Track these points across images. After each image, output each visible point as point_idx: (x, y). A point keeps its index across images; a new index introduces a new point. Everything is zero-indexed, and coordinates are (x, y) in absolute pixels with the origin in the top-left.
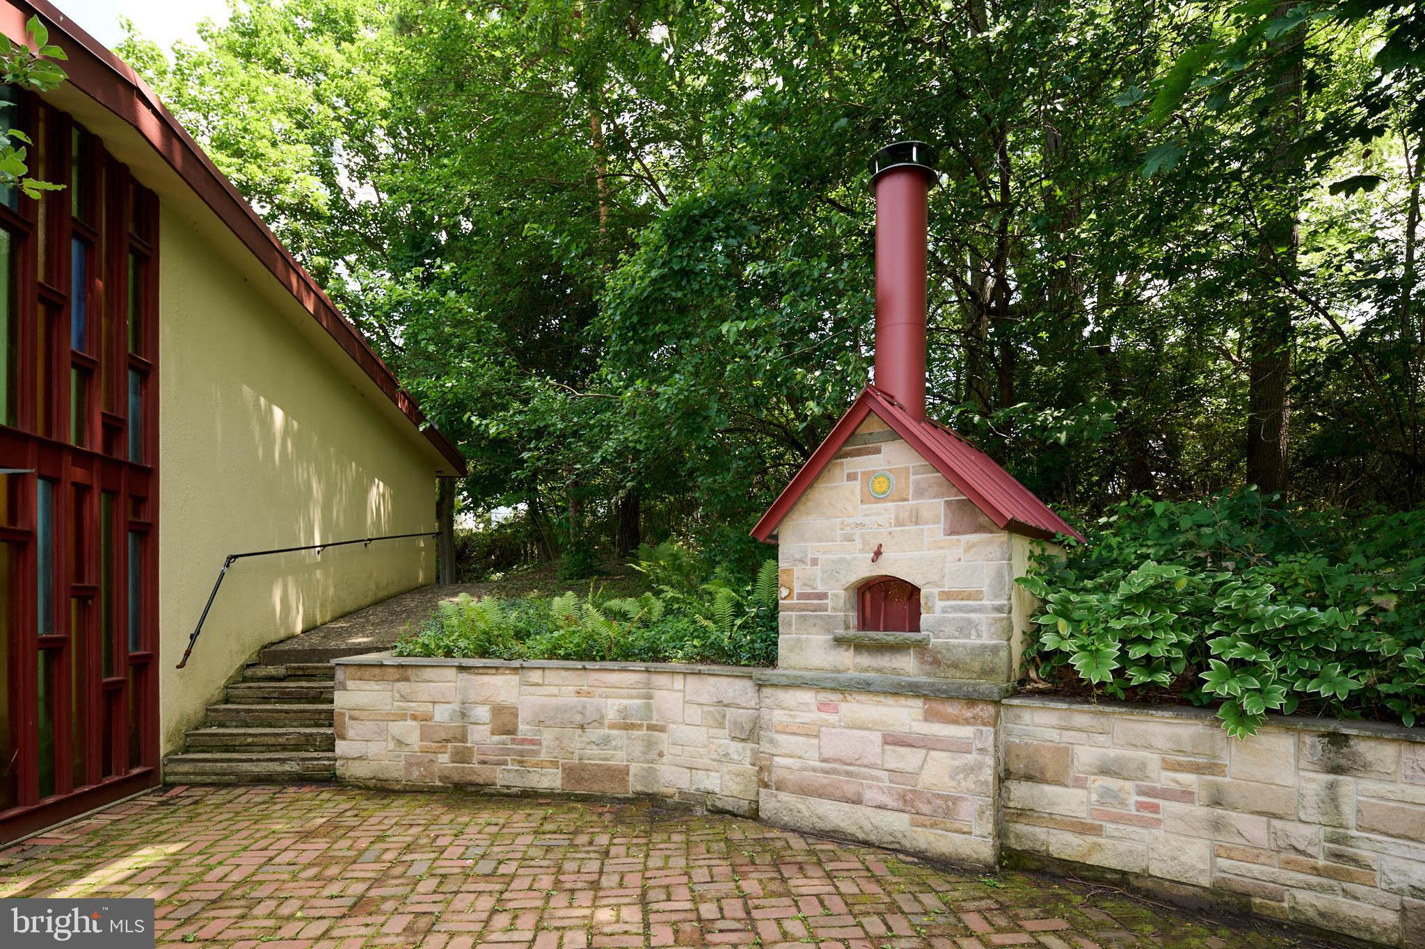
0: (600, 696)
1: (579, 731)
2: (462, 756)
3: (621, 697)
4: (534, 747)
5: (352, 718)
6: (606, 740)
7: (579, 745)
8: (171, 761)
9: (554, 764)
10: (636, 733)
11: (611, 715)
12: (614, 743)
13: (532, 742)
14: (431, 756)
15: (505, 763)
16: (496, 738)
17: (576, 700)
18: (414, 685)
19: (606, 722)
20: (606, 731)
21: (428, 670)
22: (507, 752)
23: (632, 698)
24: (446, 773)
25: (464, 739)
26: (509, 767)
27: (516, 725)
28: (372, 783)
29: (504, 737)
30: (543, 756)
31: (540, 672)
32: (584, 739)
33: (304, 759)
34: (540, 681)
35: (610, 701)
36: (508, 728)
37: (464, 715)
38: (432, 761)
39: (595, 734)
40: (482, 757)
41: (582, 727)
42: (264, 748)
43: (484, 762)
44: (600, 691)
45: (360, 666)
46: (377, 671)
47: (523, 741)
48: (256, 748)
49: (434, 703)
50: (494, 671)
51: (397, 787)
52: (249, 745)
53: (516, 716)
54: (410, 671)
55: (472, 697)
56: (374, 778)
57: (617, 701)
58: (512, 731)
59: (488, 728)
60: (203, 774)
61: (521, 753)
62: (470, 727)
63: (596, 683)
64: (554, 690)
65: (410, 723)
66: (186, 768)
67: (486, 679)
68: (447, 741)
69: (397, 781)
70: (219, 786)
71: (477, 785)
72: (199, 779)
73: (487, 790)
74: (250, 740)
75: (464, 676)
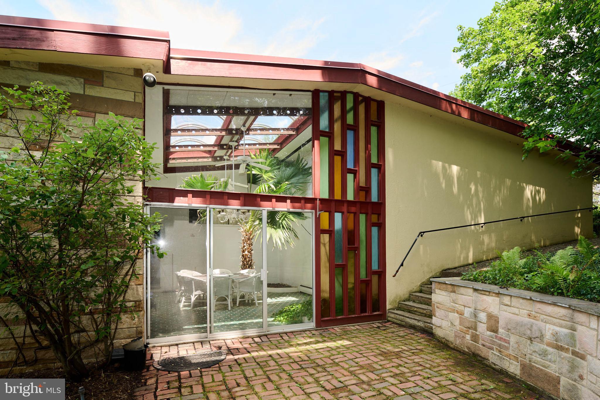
0: (542, 321)
1: (529, 342)
2: (475, 338)
3: (554, 324)
4: (506, 345)
5: (438, 308)
6: (544, 354)
7: (529, 352)
8: (389, 312)
9: (516, 359)
10: (564, 354)
11: (548, 337)
12: (549, 357)
13: (505, 341)
14: (463, 334)
15: (492, 349)
16: (489, 333)
17: (527, 320)
18: (457, 295)
19: (545, 340)
20: (545, 347)
21: (462, 288)
22: (493, 343)
23: (561, 326)
24: (469, 345)
25: (475, 329)
26: (495, 352)
27: (497, 327)
28: (443, 340)
29: (492, 333)
30: (511, 352)
31: (509, 298)
32: (531, 348)
33: (425, 322)
34: (509, 303)
35: (548, 326)
36: (493, 328)
37: (476, 316)
38: (463, 337)
39: (538, 346)
40: (483, 342)
41: (530, 339)
42: (419, 314)
43: (484, 346)
44: (542, 317)
45: (439, 283)
46: (444, 286)
47: (501, 339)
48: (417, 313)
49: (465, 306)
50: (488, 293)
51: (452, 346)
52: (415, 311)
53: (498, 322)
54: (456, 288)
55: (479, 307)
56: (444, 338)
57: (552, 327)
58: (496, 331)
59: (485, 325)
60: (397, 319)
61: (500, 346)
62: (478, 323)
63: (540, 311)
64: (516, 311)
65: (456, 314)
66: (393, 316)
67: (485, 297)
68: (469, 328)
69: (452, 343)
70: (400, 325)
71: (481, 357)
72: (396, 321)
73: (485, 362)
74: (415, 309)
75: (476, 294)
